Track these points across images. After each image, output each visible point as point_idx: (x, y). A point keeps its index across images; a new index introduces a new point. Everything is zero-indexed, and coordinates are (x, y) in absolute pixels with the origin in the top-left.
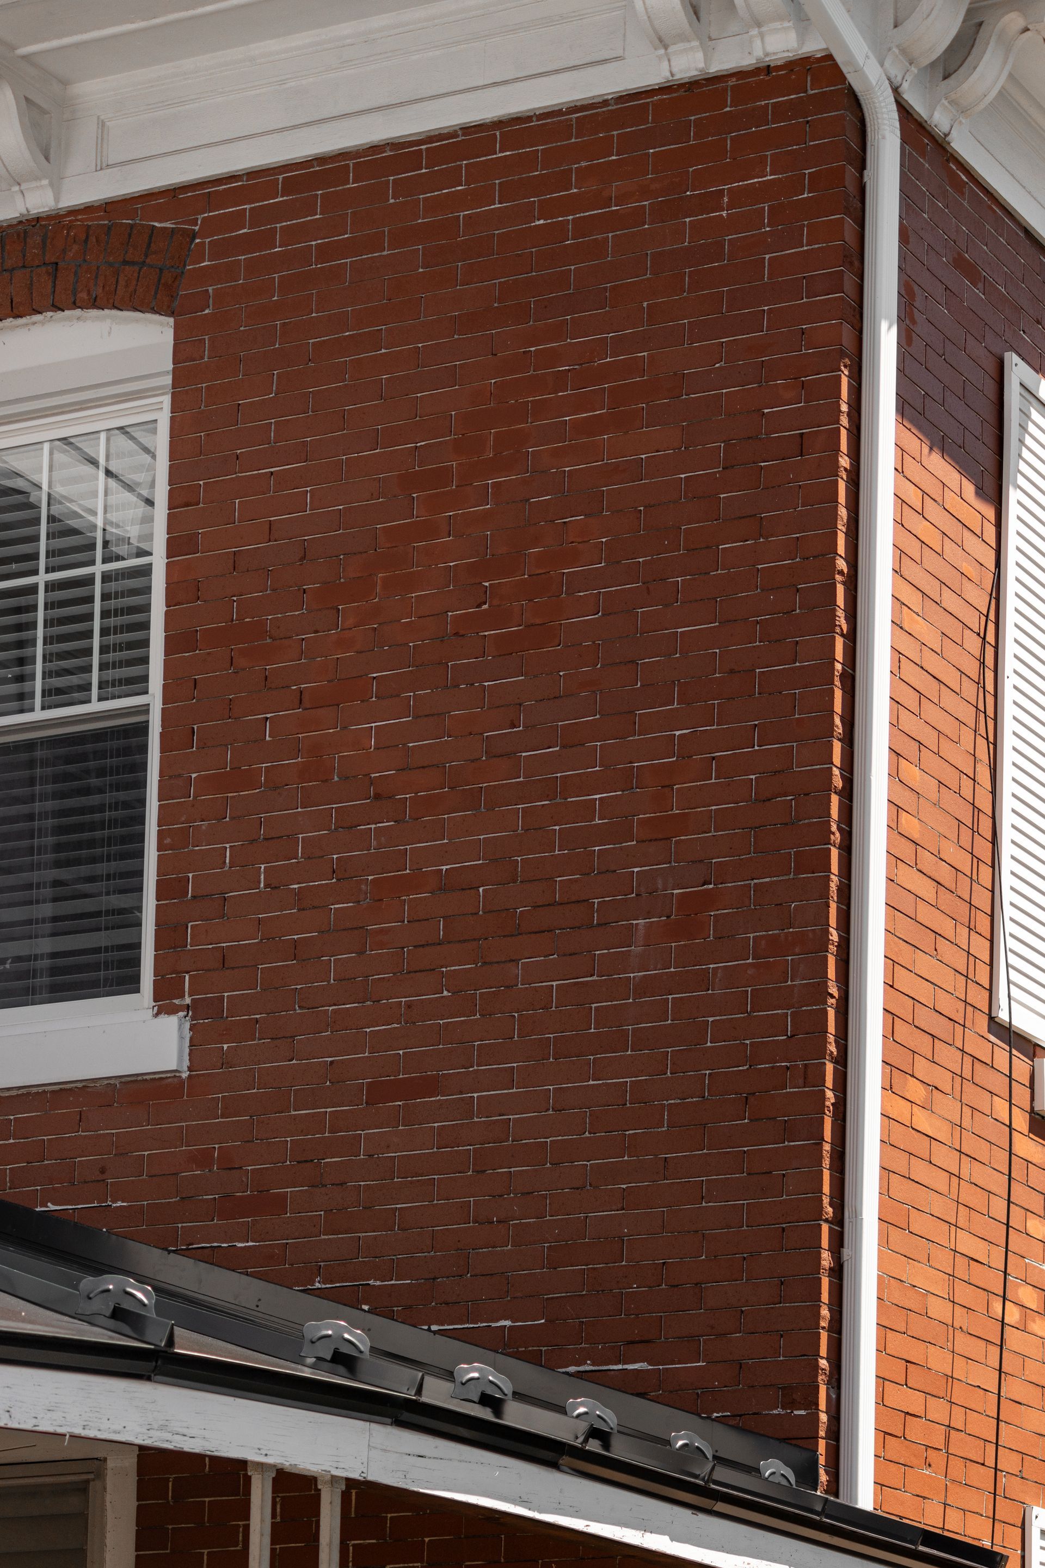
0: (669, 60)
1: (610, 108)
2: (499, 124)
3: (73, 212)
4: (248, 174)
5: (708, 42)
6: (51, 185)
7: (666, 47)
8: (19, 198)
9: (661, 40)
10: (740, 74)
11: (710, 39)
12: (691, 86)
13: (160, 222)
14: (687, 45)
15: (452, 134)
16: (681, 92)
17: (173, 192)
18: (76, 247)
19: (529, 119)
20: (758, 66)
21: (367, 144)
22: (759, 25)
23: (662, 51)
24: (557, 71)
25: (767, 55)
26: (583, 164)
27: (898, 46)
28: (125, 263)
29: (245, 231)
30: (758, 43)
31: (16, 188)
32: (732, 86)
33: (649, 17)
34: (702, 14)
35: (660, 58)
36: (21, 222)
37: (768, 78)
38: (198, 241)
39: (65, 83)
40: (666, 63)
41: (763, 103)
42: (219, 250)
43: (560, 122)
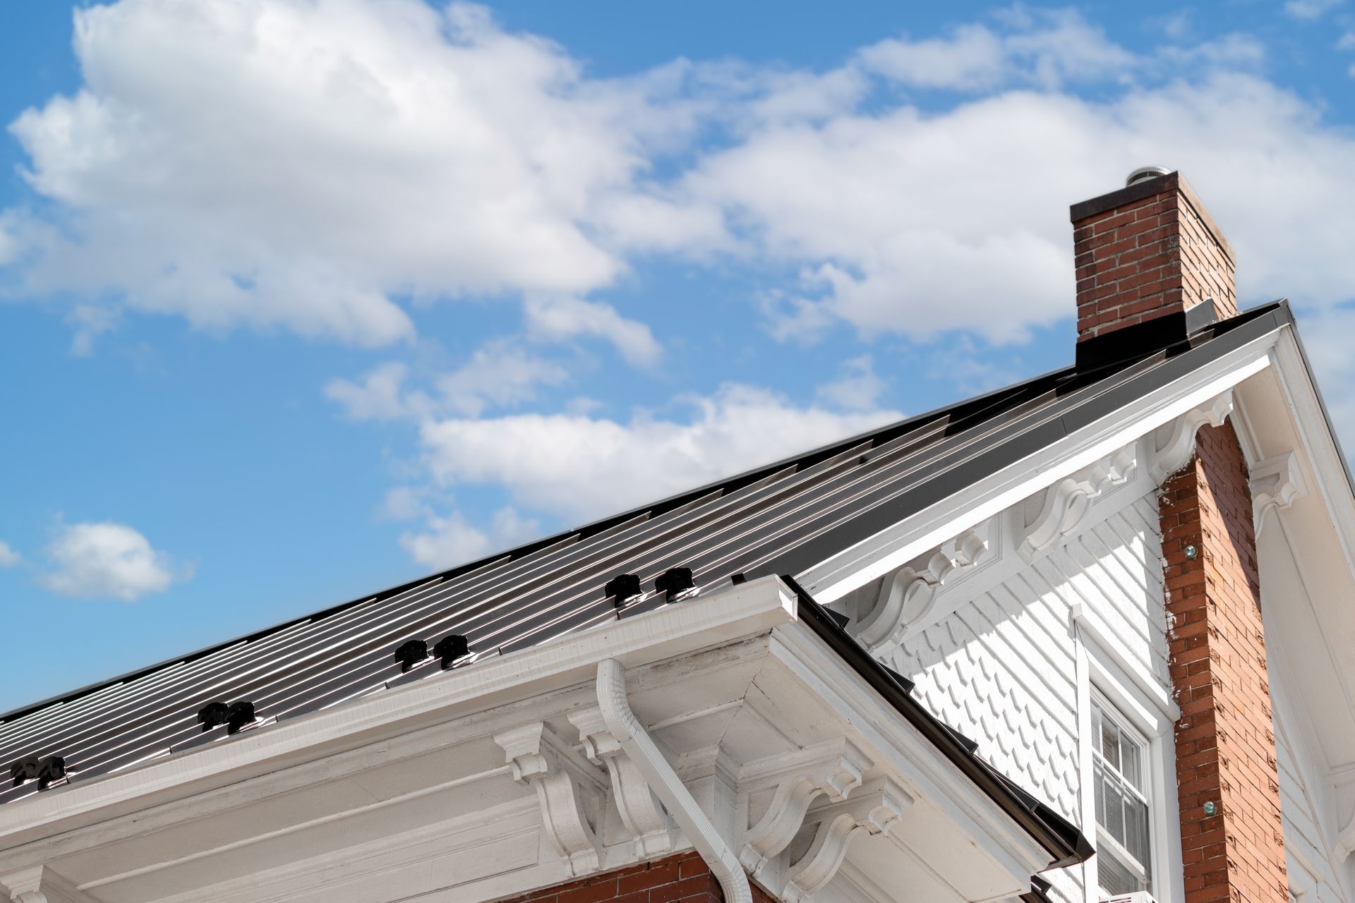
0: (572, 864)
5: (602, 848)
7: (569, 856)
9: (565, 849)
10: (626, 870)
11: (604, 846)
12: (589, 881)
14: (586, 852)
16: (581, 887)
20: (641, 863)
22: (641, 834)
23: (567, 857)
24: (486, 878)
25: (647, 855)
27: (751, 843)
30: (640, 846)
32: (621, 880)
33: (555, 833)
34: (597, 830)
35: (564, 862)
37: (649, 872)
40: (569, 866)
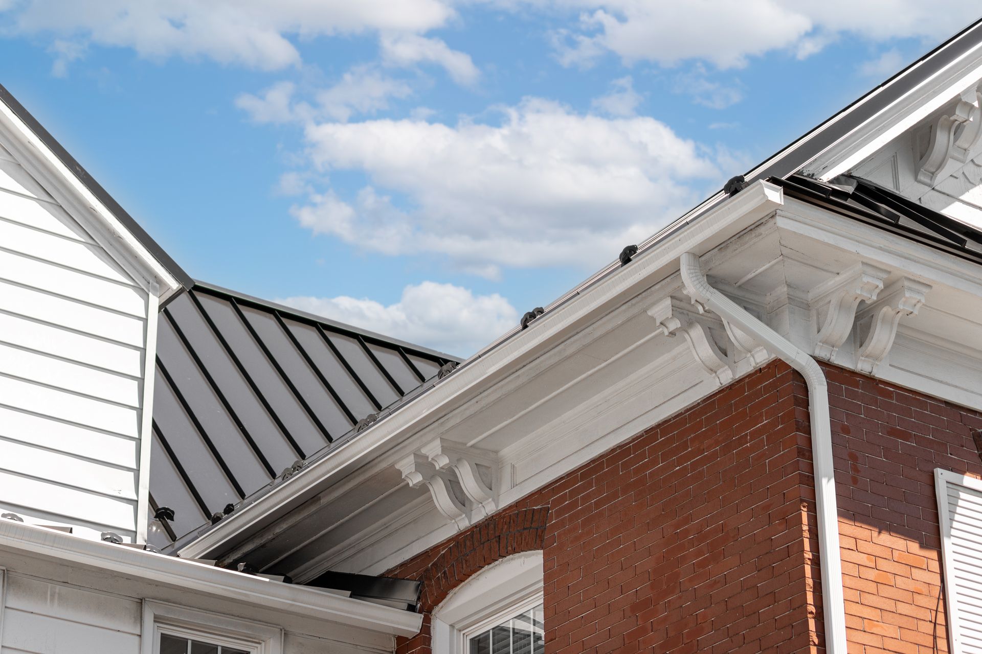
0: (719, 378)
1: (701, 406)
2: (659, 426)
3: (505, 510)
4: (567, 475)
5: (733, 366)
6: (493, 500)
7: (716, 372)
8: (483, 509)
9: (712, 370)
10: (749, 376)
11: (735, 362)
12: (731, 387)
13: (536, 506)
14: (724, 369)
15: (641, 436)
16: (728, 391)
17: (540, 491)
18: (506, 526)
19: (670, 420)
20: (755, 370)
21: (609, 449)
22: (749, 352)
23: (714, 375)
24: (679, 394)
25: (758, 364)
26: (692, 436)
27: (820, 342)
28: (524, 529)
29: (567, 502)
30: (752, 359)
31: (480, 505)
32: (746, 383)
33: (703, 362)
34: (728, 353)
35: (714, 378)
36: (486, 520)
37: (762, 374)
38: (550, 511)
39: (496, 452)
40: (717, 379)
41: (759, 387)
42: (559, 513)
43: (682, 418)
